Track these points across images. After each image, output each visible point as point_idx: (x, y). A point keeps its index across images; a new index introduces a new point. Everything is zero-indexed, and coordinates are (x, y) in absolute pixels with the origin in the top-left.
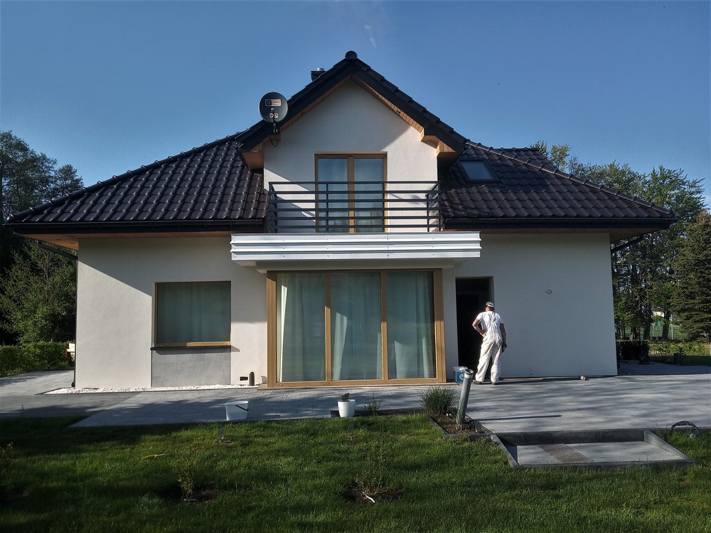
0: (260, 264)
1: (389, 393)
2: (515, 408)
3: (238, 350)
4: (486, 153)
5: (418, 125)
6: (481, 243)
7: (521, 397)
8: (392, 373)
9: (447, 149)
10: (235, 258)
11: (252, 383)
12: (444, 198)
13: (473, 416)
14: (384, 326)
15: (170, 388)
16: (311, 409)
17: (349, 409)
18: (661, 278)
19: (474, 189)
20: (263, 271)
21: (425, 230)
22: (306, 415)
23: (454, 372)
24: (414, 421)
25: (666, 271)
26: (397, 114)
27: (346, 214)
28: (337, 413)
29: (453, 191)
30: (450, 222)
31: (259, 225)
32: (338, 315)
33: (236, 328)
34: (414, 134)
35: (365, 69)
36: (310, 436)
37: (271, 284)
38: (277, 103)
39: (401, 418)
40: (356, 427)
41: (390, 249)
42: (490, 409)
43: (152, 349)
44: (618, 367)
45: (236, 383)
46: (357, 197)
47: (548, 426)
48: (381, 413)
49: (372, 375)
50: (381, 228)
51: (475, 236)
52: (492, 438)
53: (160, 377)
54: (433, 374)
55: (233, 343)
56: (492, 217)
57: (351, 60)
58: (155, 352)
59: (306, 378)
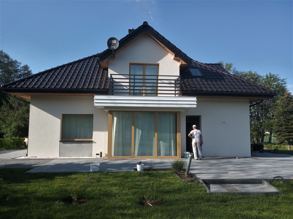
0: (106, 107)
2: (209, 169)
3: (96, 143)
4: (199, 65)
5: (172, 53)
6: (197, 102)
7: (212, 165)
8: (159, 154)
9: (184, 63)
10: (95, 105)
11: (101, 156)
12: (182, 83)
13: (192, 172)
14: (156, 134)
15: (67, 158)
16: (126, 167)
17: (141, 168)
18: (269, 118)
19: (194, 79)
20: (107, 111)
21: (174, 95)
22: (124, 170)
23: (184, 154)
24: (168, 173)
25: (271, 115)
26: (164, 48)
27: (141, 88)
28: (136, 169)
29: (186, 80)
30: (185, 93)
31: (106, 92)
32: (137, 129)
33: (95, 133)
34: (171, 56)
35: (151, 29)
36: (125, 178)
37: (110, 116)
38: (115, 42)
39: (162, 172)
40: (144, 175)
41: (159, 103)
42: (199, 169)
43: (60, 141)
44: (251, 153)
45: (94, 156)
46: (146, 81)
47: (223, 177)
48: (154, 170)
49: (151, 154)
50: (156, 94)
51: (195, 99)
52: (200, 181)
53: (63, 153)
54: (176, 155)
55: (93, 140)
56: (202, 91)
57: (145, 25)
58: (61, 142)
59: (123, 155)
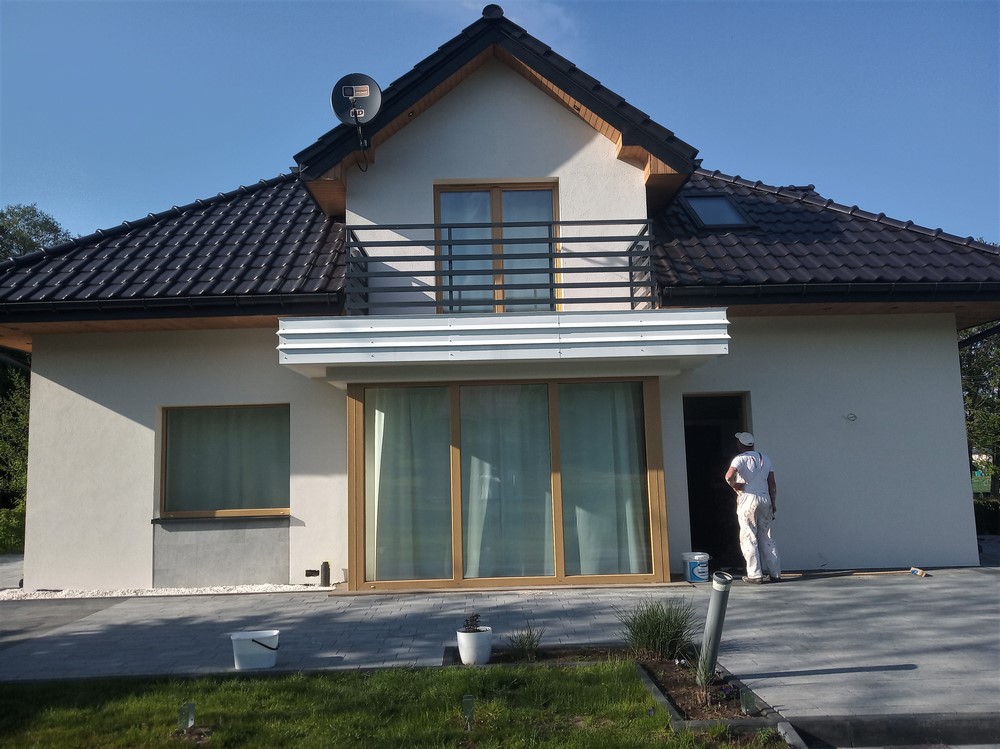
0: (335, 371)
1: (566, 605)
2: (812, 645)
3: (302, 524)
4: (729, 185)
5: (612, 128)
6: (730, 329)
7: (820, 616)
8: (572, 564)
9: (663, 168)
10: (285, 359)
11: (326, 581)
12: (660, 254)
14: (555, 480)
15: (184, 591)
16: (410, 642)
17: (478, 648)
18: (986, 404)
19: (712, 240)
20: (342, 385)
21: (627, 306)
22: (395, 658)
23: (685, 563)
24: (608, 678)
25: (994, 394)
26: (575, 112)
27: (488, 294)
28: (454, 654)
29: (675, 243)
30: (672, 294)
31: (332, 303)
32: (475, 461)
33: (297, 483)
34: (606, 146)
35: (517, 35)
37: (354, 406)
38: (363, 92)
39: (583, 667)
41: (563, 340)
42: (762, 645)
43: (154, 522)
44: (980, 550)
45: (297, 582)
46: (507, 249)
48: (544, 654)
49: (536, 568)
50: (551, 304)
51: (719, 316)
52: (781, 730)
53: (168, 570)
54: (647, 567)
55: (293, 511)
56: (748, 282)
57: (493, 20)
58: (159, 526)
59: (419, 572)
